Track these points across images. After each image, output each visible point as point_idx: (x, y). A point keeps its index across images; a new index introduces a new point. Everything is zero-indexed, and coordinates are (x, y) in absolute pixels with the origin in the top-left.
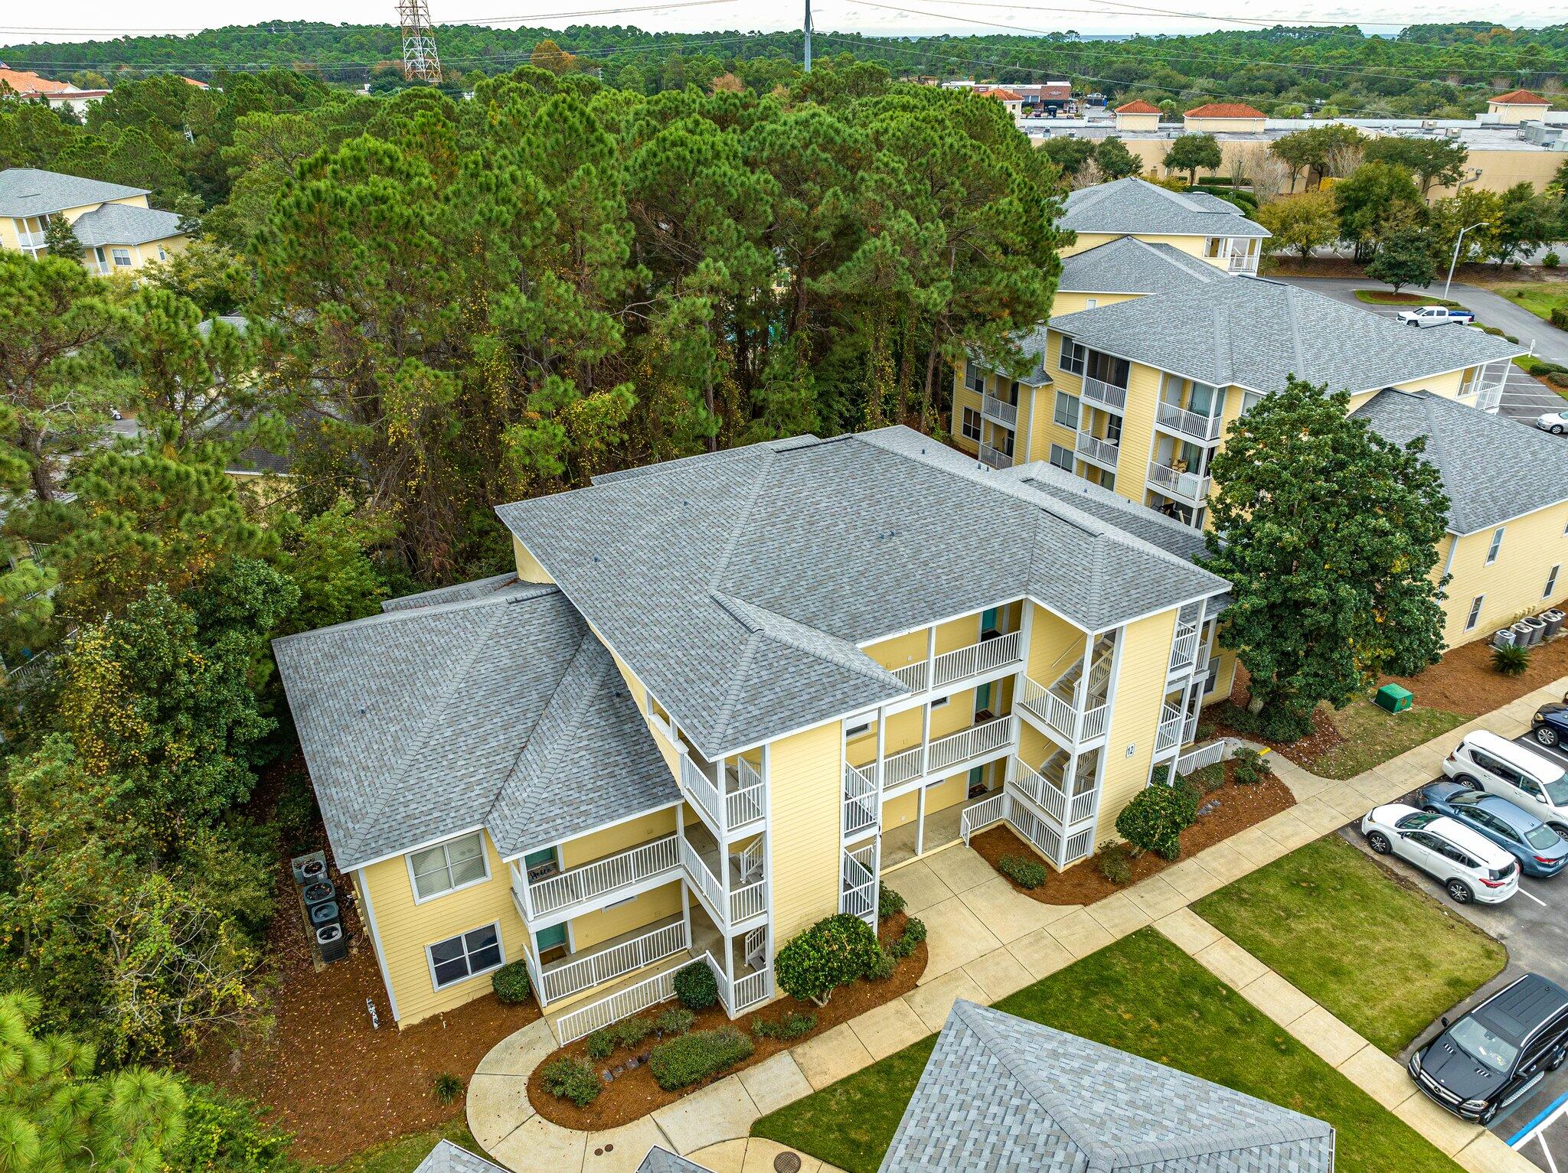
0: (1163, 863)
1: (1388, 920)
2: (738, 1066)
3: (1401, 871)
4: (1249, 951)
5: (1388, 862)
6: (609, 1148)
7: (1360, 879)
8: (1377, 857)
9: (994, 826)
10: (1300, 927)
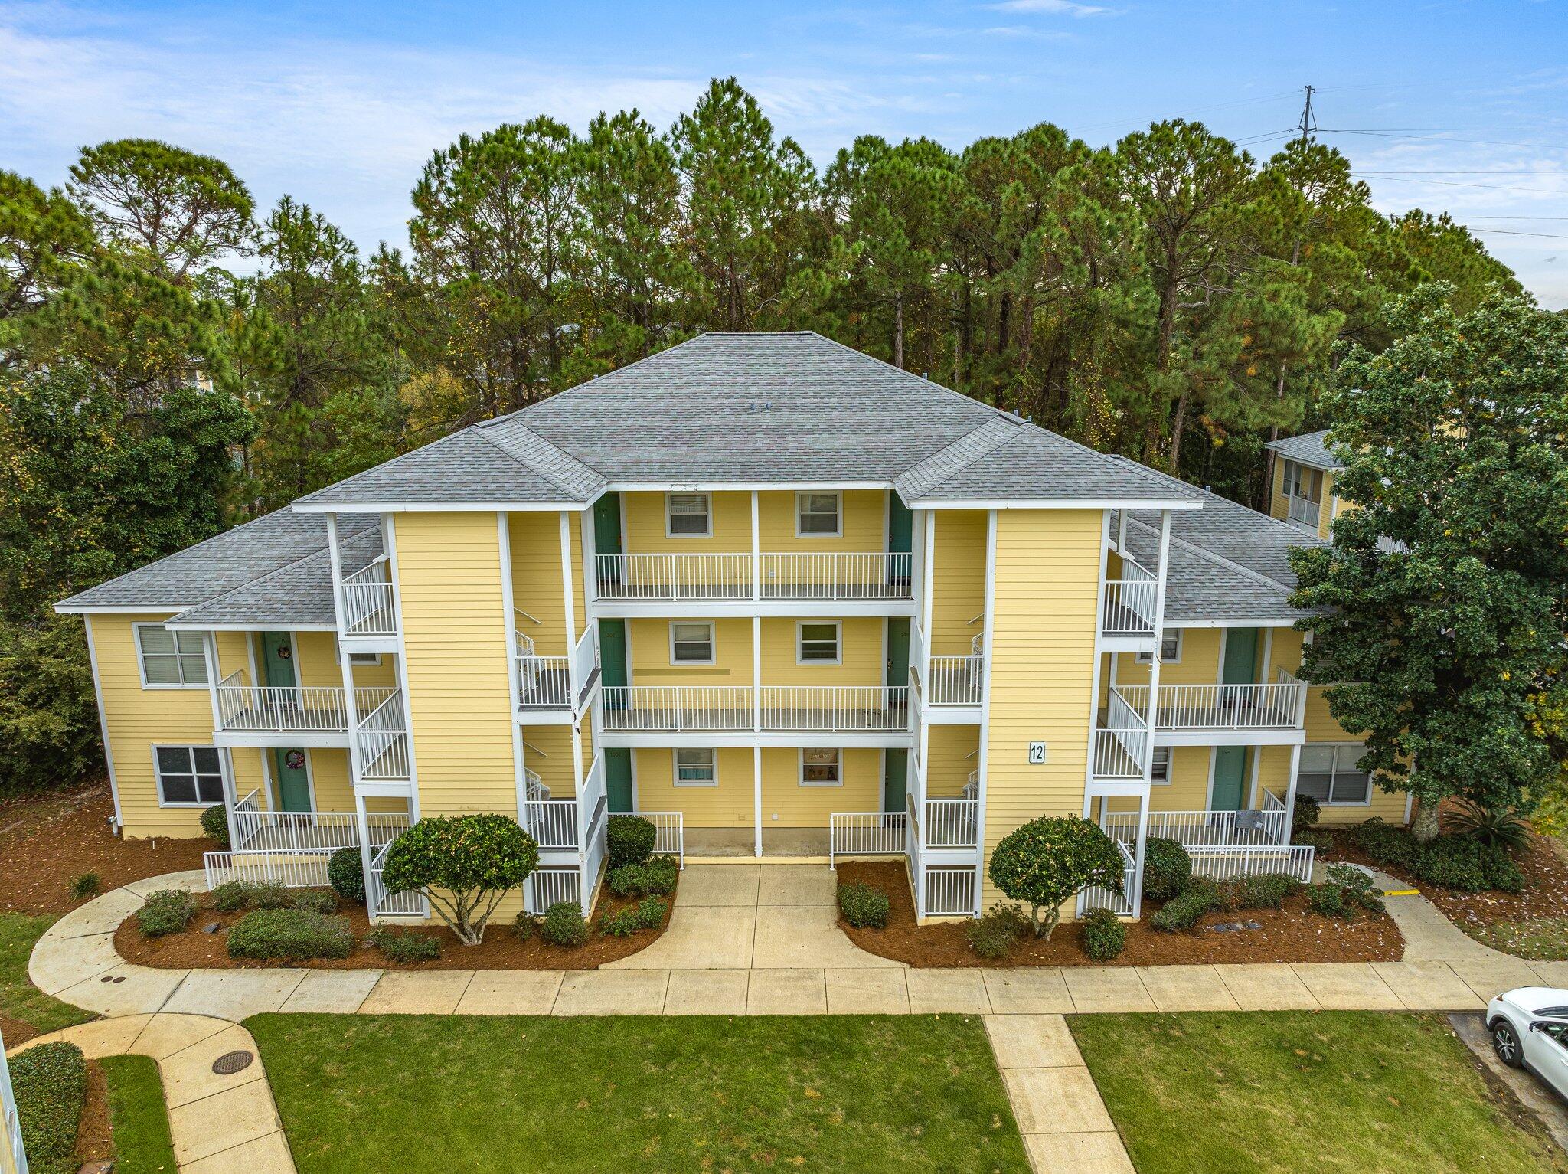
0: (1079, 958)
1: (1425, 1149)
2: (316, 961)
3: (1528, 1099)
4: (1104, 1096)
5: (1515, 1081)
6: (120, 980)
7: (1425, 1080)
8: (1496, 1068)
9: (888, 859)
10: (1229, 1098)
